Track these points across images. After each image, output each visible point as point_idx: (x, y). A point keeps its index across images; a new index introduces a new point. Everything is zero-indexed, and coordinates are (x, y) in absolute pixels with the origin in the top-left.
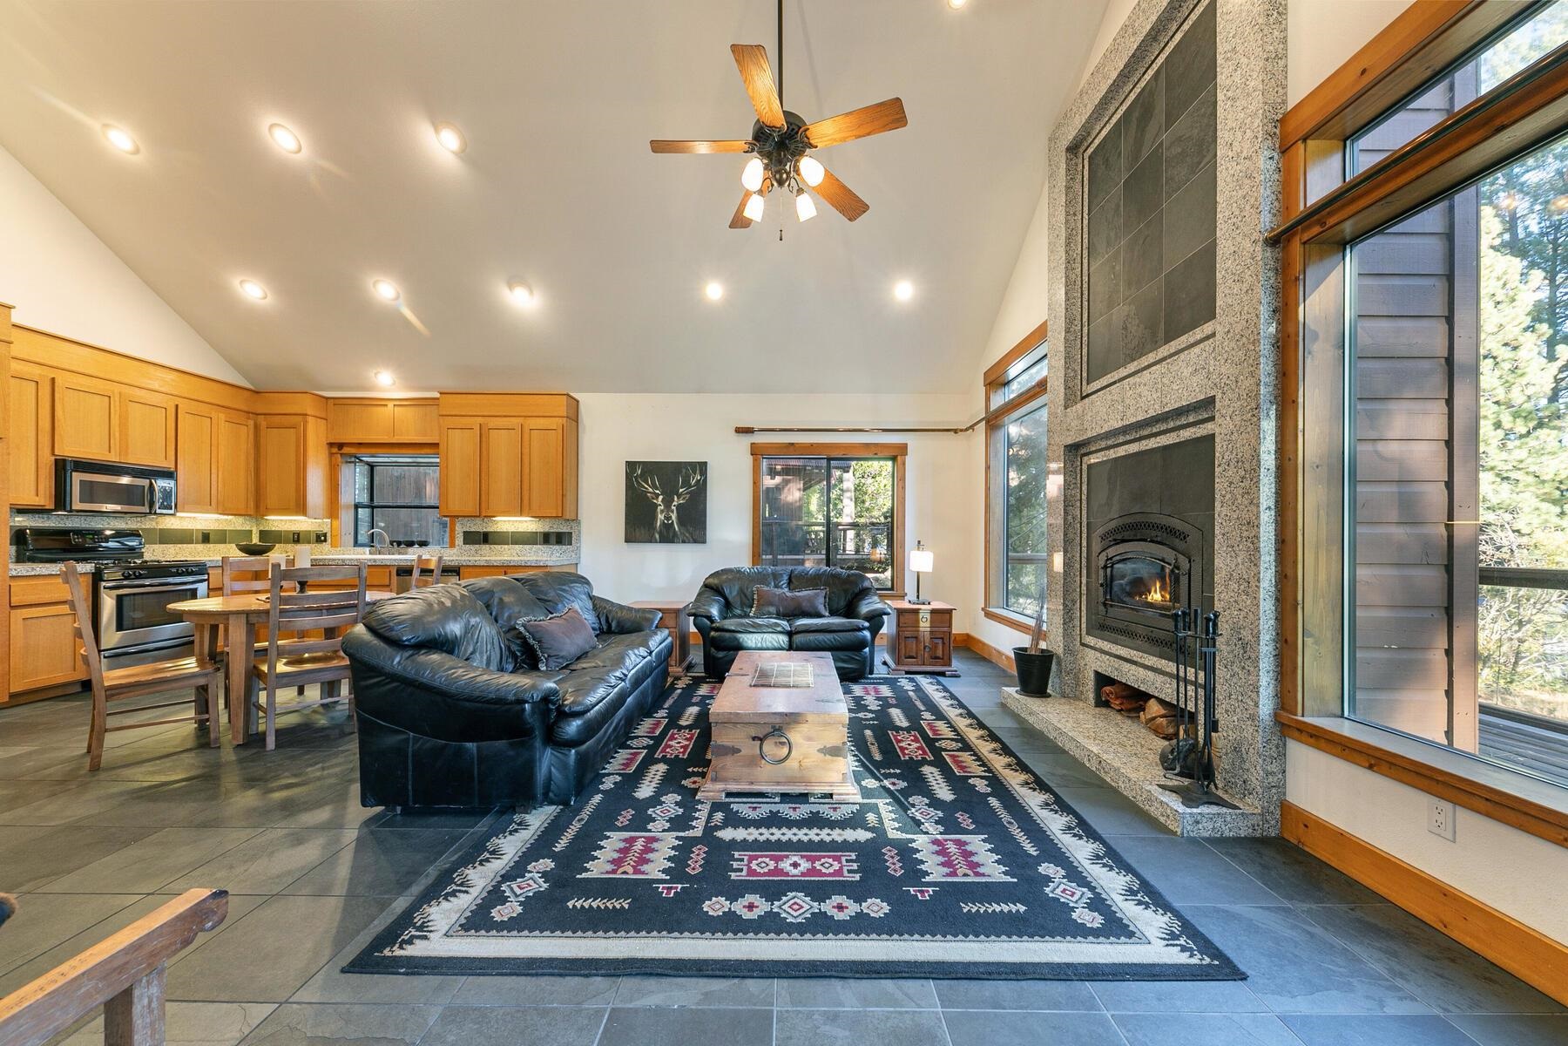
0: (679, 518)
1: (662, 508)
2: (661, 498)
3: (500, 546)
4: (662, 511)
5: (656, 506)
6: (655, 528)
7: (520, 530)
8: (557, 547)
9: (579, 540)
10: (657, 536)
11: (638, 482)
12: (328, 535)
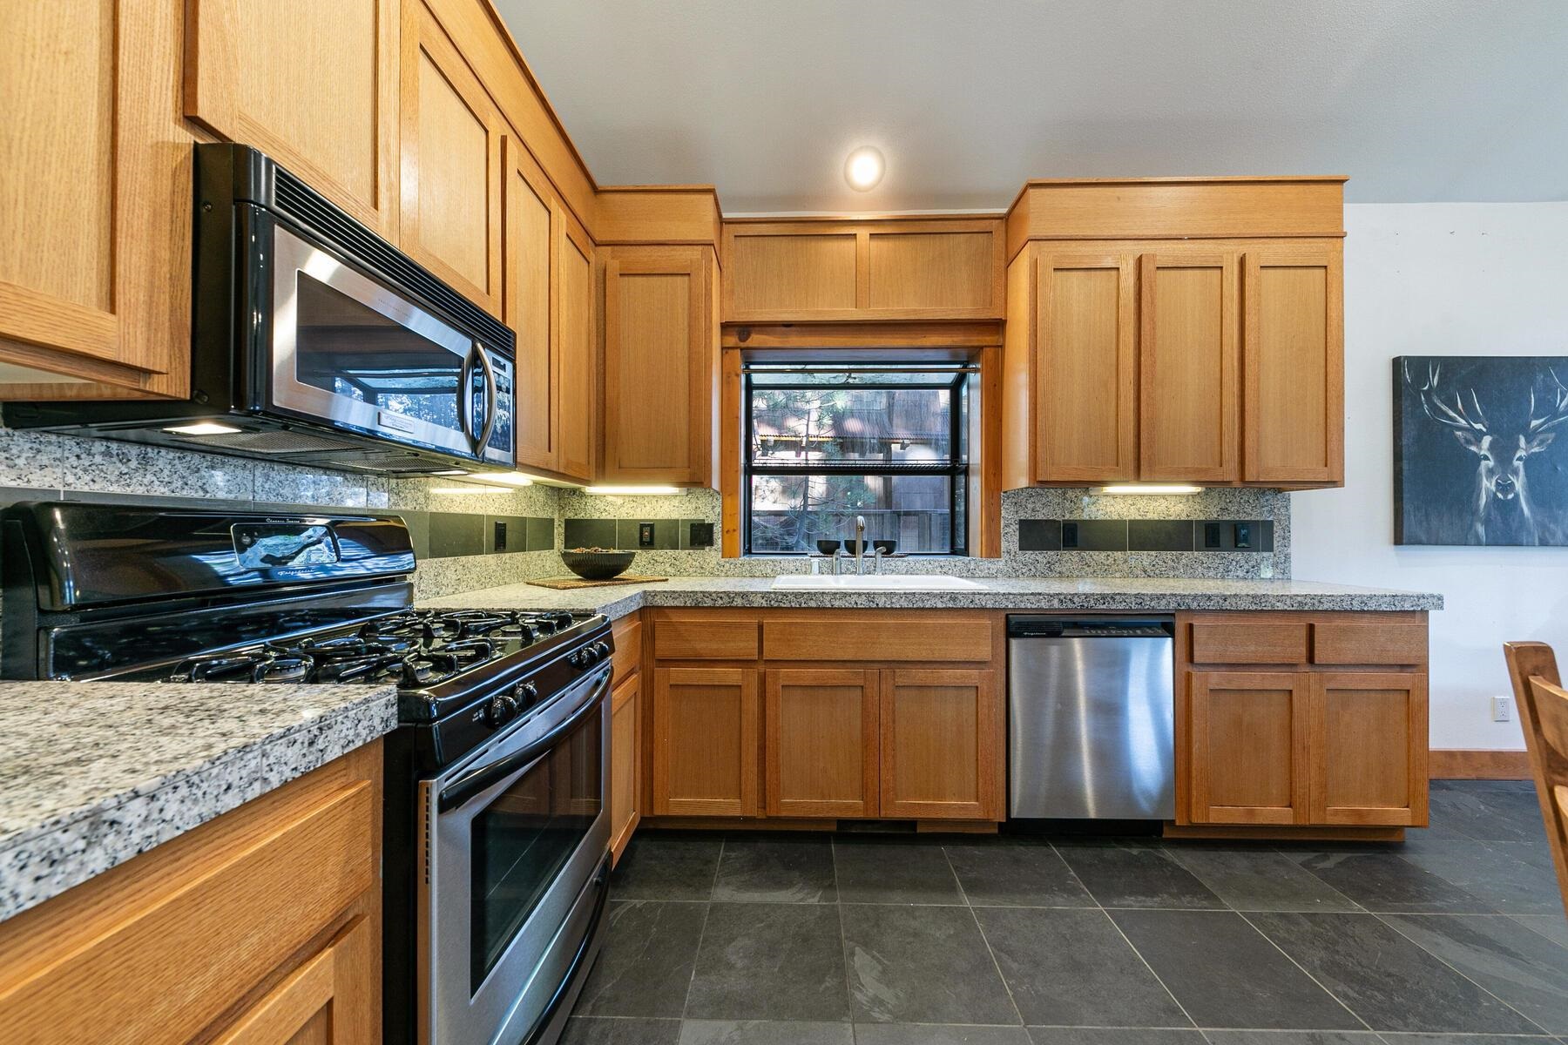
0: (1531, 486)
1: (1491, 463)
2: (1487, 440)
3: (1103, 554)
4: (1491, 472)
5: (1477, 459)
6: (1475, 512)
7: (1150, 516)
8: (1238, 556)
9: (1286, 538)
10: (1481, 529)
11: (1434, 408)
12: (717, 530)
